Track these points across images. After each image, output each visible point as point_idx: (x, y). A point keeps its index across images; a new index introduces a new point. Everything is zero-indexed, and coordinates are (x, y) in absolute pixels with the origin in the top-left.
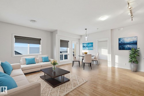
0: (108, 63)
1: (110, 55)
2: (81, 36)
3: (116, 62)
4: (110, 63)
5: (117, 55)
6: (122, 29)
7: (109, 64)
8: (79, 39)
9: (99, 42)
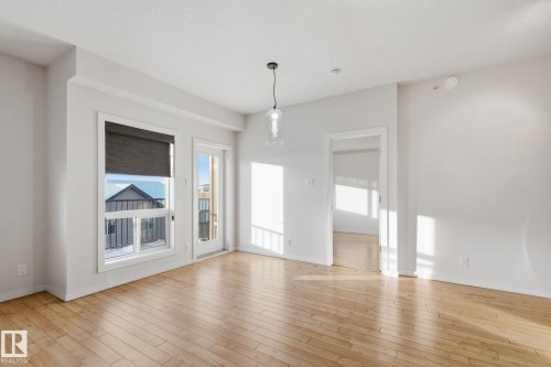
0: (384, 255)
1: (394, 215)
2: (246, 117)
3: (420, 249)
4: (394, 257)
5: (423, 214)
6: (452, 83)
7: (389, 261)
8: (236, 134)
9: (335, 153)
